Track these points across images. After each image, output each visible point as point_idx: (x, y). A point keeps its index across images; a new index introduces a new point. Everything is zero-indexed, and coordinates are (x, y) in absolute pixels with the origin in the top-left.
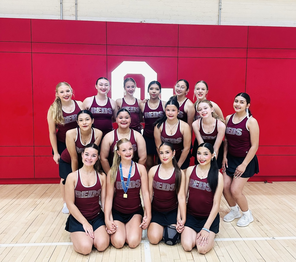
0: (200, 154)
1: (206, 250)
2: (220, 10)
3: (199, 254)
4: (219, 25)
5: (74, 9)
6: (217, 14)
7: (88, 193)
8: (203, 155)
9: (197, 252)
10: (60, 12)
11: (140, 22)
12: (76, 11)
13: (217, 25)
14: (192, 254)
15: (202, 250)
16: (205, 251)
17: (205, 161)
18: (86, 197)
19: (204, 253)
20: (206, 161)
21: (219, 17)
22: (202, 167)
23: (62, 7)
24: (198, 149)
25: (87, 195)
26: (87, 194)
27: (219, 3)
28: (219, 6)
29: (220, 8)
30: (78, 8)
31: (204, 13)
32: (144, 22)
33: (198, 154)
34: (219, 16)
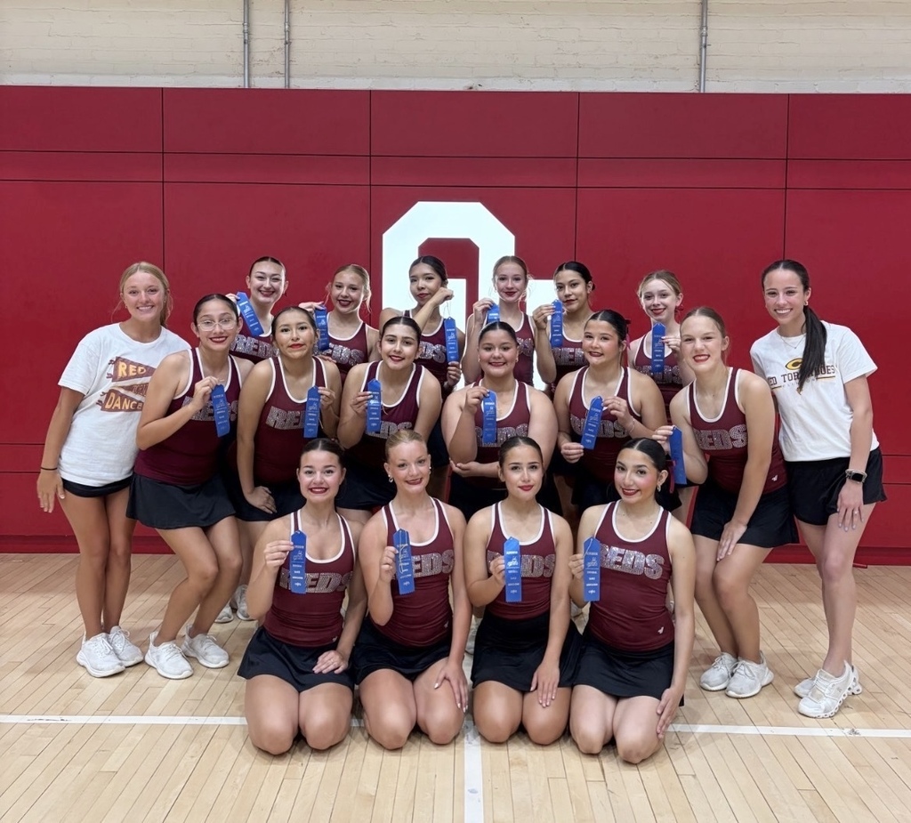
0: (623, 469)
1: (643, 751)
2: (703, 50)
3: (621, 765)
4: (702, 92)
5: (280, 58)
6: (693, 60)
7: (317, 580)
8: (631, 472)
9: (618, 757)
10: (241, 68)
11: (466, 89)
12: (288, 62)
13: (695, 91)
14: (601, 762)
15: (630, 751)
16: (638, 754)
17: (638, 491)
18: (311, 590)
19: (637, 760)
20: (639, 493)
21: (700, 69)
22: (630, 509)
23: (249, 53)
24: (620, 455)
25: (315, 586)
26: (314, 583)
27: (701, 29)
28: (701, 36)
29: (704, 42)
30: (292, 53)
31: (657, 57)
32: (480, 89)
33: (619, 468)
34: (701, 66)
